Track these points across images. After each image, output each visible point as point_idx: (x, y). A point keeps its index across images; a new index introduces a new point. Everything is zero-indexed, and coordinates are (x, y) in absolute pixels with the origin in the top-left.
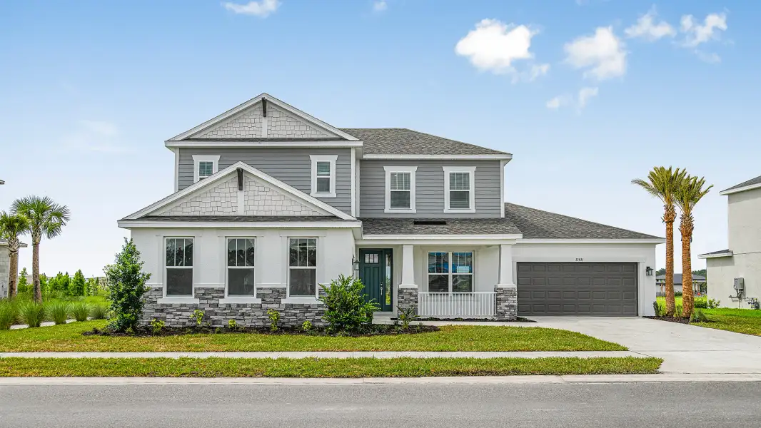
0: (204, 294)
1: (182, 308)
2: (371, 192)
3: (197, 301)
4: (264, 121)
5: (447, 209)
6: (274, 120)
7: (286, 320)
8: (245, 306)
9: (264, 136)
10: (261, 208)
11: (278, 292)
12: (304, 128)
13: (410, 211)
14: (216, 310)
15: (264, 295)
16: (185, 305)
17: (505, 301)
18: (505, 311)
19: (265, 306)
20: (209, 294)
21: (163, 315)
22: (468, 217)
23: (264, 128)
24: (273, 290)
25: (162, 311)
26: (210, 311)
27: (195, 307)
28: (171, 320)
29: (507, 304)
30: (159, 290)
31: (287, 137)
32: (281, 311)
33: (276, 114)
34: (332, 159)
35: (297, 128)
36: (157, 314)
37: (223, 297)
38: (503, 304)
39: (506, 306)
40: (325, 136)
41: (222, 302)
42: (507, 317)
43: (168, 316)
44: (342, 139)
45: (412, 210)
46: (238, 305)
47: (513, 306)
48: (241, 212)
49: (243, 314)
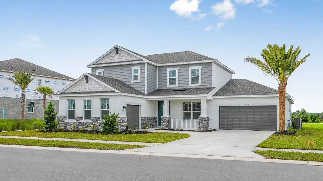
0: (77, 119)
1: (71, 123)
2: (162, 79)
3: (75, 121)
4: (117, 55)
5: (190, 84)
6: (120, 55)
7: (99, 129)
8: (88, 123)
9: (117, 61)
10: (93, 89)
11: (97, 118)
12: (129, 57)
13: (176, 86)
14: (80, 124)
15: (93, 119)
16: (72, 123)
17: (201, 123)
18: (202, 127)
19: (93, 123)
20: (79, 119)
21: (66, 126)
22: (199, 87)
23: (117, 58)
24: (96, 118)
25: (66, 124)
26: (78, 125)
27: (75, 123)
28: (68, 127)
29: (202, 124)
30: (66, 117)
31: (125, 60)
32: (98, 125)
33: (121, 53)
34: (138, 68)
35: (127, 57)
36: (65, 125)
37: (82, 120)
38: (201, 124)
39: (202, 125)
40: (136, 59)
41: (82, 121)
42: (202, 130)
43: (68, 126)
44: (142, 60)
45: (177, 86)
46: (86, 123)
47: (205, 125)
48: (87, 91)
49: (87, 126)
